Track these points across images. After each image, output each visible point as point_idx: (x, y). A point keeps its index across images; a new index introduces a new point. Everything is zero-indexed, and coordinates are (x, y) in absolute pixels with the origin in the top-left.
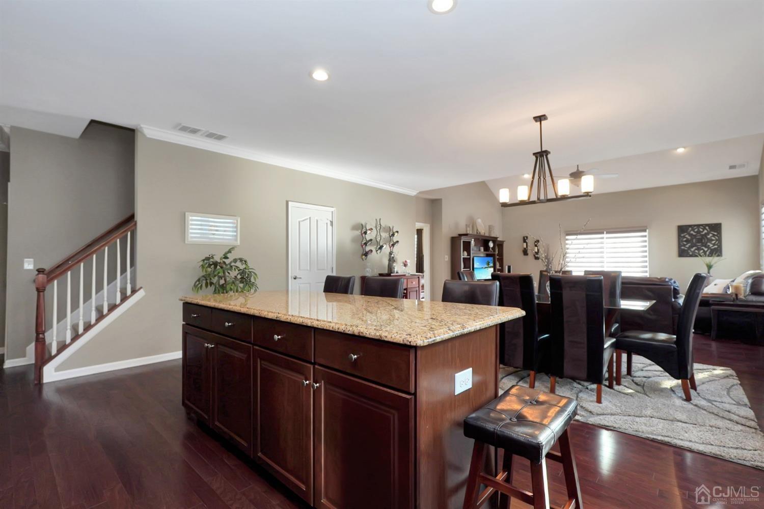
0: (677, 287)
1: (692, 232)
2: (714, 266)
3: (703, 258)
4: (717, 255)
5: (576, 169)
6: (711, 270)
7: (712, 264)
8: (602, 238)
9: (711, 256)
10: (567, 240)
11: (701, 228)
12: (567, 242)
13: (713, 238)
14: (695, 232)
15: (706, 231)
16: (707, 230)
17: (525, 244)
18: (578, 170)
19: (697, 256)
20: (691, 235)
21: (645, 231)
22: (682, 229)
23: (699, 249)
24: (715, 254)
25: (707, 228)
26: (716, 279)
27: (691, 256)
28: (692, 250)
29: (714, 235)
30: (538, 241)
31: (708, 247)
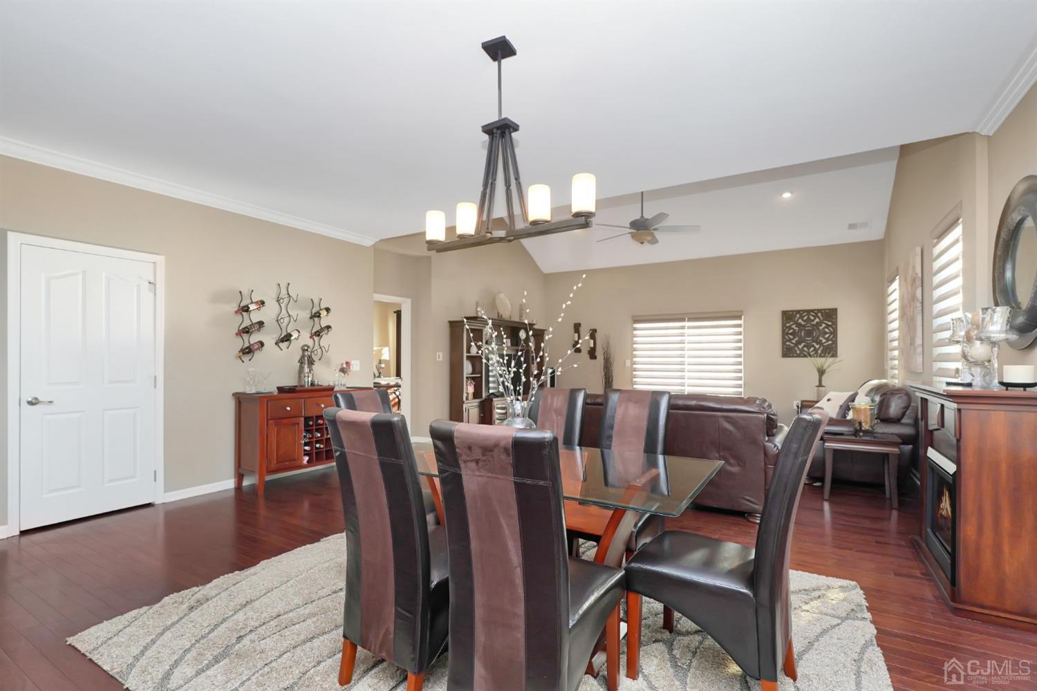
0: (774, 415)
1: (801, 321)
2: (827, 371)
3: (813, 359)
4: (830, 355)
5: (640, 215)
6: (824, 378)
7: (824, 368)
8: (683, 328)
9: (824, 357)
10: (635, 329)
11: (812, 315)
12: (635, 332)
13: (827, 330)
14: (804, 321)
15: (817, 320)
16: (819, 318)
17: (577, 335)
18: (642, 216)
19: (805, 356)
21: (739, 318)
22: (787, 316)
23: (808, 346)
24: (829, 353)
25: (819, 315)
26: (829, 391)
27: (798, 356)
28: (800, 347)
29: (828, 326)
30: (595, 331)
31: (820, 343)
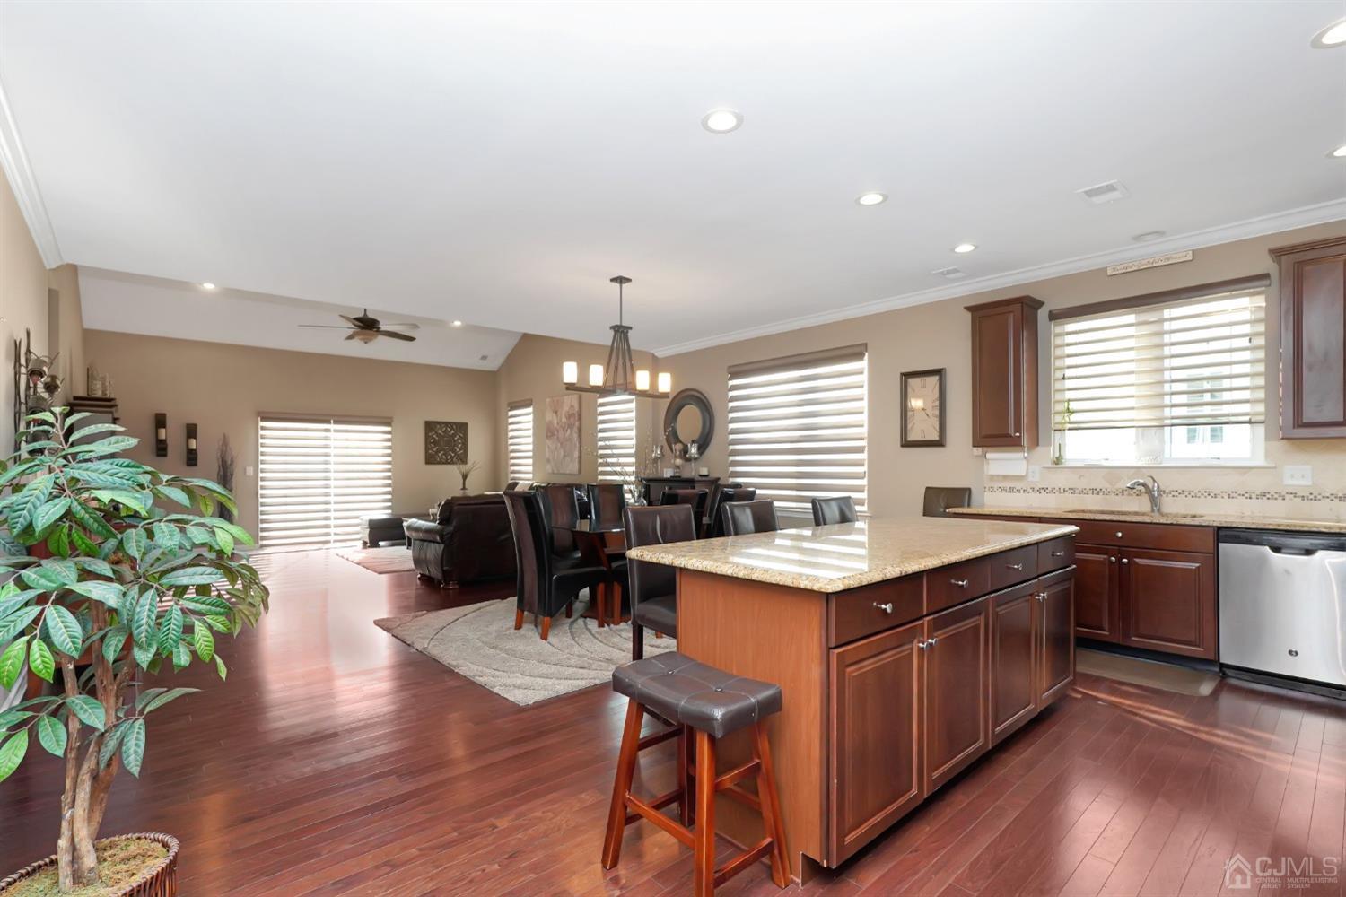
1: (440, 432)
8: (327, 430)
10: (262, 428)
11: (449, 428)
12: (262, 432)
13: (460, 442)
14: (443, 432)
15: (452, 432)
16: (454, 430)
17: (163, 430)
19: (446, 463)
20: (438, 435)
21: (390, 424)
22: (430, 426)
23: (446, 455)
24: (461, 461)
25: (454, 427)
27: (439, 463)
28: (440, 454)
29: (460, 438)
30: (194, 427)
31: (454, 452)
